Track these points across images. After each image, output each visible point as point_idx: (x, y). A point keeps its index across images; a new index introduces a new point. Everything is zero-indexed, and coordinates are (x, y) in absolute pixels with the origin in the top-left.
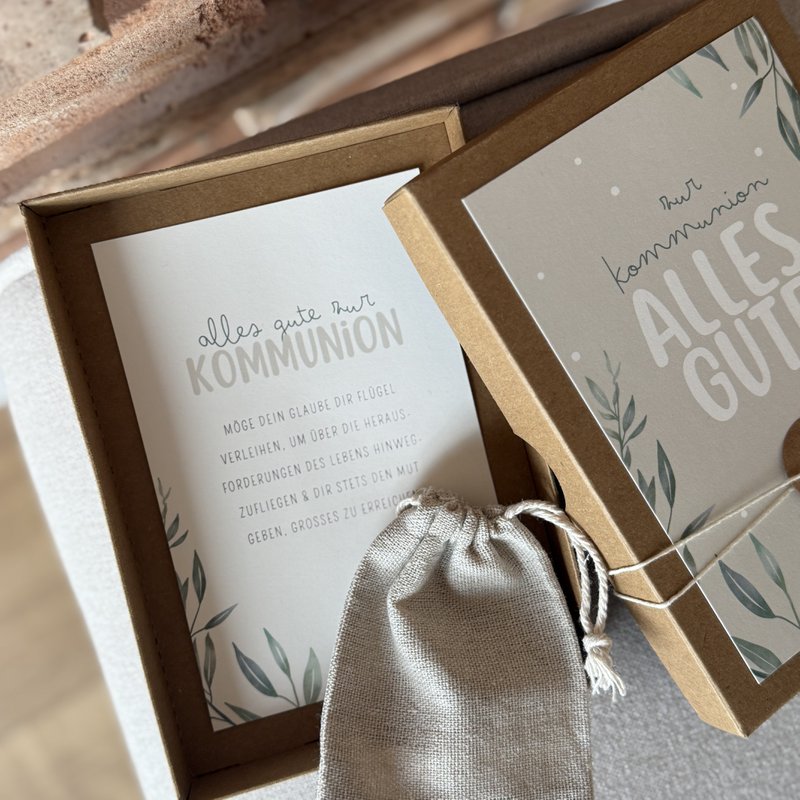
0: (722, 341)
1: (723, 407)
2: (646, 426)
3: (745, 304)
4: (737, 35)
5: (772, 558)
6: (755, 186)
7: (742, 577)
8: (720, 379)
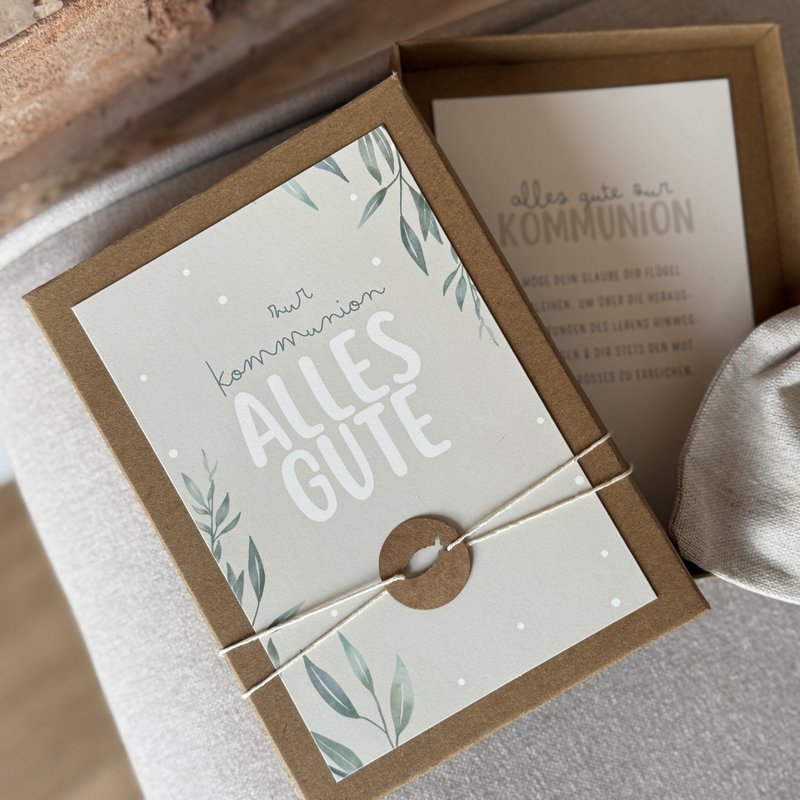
0: (325, 445)
1: (321, 508)
2: (239, 522)
3: (351, 409)
4: (361, 146)
5: (360, 657)
6: (370, 296)
7: (328, 675)
8: (320, 481)
